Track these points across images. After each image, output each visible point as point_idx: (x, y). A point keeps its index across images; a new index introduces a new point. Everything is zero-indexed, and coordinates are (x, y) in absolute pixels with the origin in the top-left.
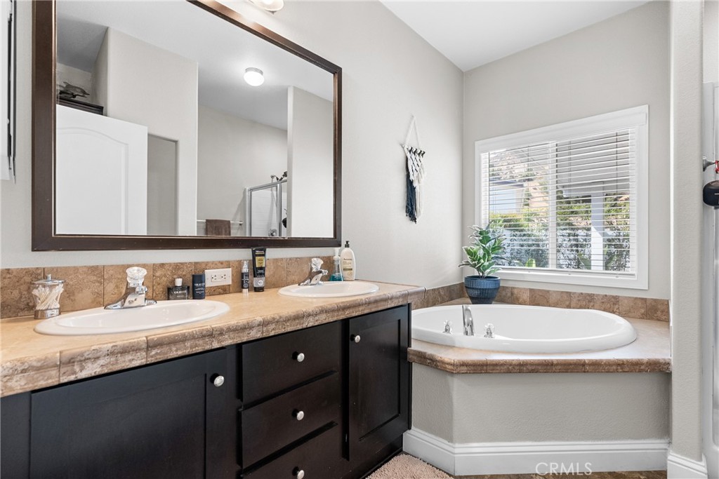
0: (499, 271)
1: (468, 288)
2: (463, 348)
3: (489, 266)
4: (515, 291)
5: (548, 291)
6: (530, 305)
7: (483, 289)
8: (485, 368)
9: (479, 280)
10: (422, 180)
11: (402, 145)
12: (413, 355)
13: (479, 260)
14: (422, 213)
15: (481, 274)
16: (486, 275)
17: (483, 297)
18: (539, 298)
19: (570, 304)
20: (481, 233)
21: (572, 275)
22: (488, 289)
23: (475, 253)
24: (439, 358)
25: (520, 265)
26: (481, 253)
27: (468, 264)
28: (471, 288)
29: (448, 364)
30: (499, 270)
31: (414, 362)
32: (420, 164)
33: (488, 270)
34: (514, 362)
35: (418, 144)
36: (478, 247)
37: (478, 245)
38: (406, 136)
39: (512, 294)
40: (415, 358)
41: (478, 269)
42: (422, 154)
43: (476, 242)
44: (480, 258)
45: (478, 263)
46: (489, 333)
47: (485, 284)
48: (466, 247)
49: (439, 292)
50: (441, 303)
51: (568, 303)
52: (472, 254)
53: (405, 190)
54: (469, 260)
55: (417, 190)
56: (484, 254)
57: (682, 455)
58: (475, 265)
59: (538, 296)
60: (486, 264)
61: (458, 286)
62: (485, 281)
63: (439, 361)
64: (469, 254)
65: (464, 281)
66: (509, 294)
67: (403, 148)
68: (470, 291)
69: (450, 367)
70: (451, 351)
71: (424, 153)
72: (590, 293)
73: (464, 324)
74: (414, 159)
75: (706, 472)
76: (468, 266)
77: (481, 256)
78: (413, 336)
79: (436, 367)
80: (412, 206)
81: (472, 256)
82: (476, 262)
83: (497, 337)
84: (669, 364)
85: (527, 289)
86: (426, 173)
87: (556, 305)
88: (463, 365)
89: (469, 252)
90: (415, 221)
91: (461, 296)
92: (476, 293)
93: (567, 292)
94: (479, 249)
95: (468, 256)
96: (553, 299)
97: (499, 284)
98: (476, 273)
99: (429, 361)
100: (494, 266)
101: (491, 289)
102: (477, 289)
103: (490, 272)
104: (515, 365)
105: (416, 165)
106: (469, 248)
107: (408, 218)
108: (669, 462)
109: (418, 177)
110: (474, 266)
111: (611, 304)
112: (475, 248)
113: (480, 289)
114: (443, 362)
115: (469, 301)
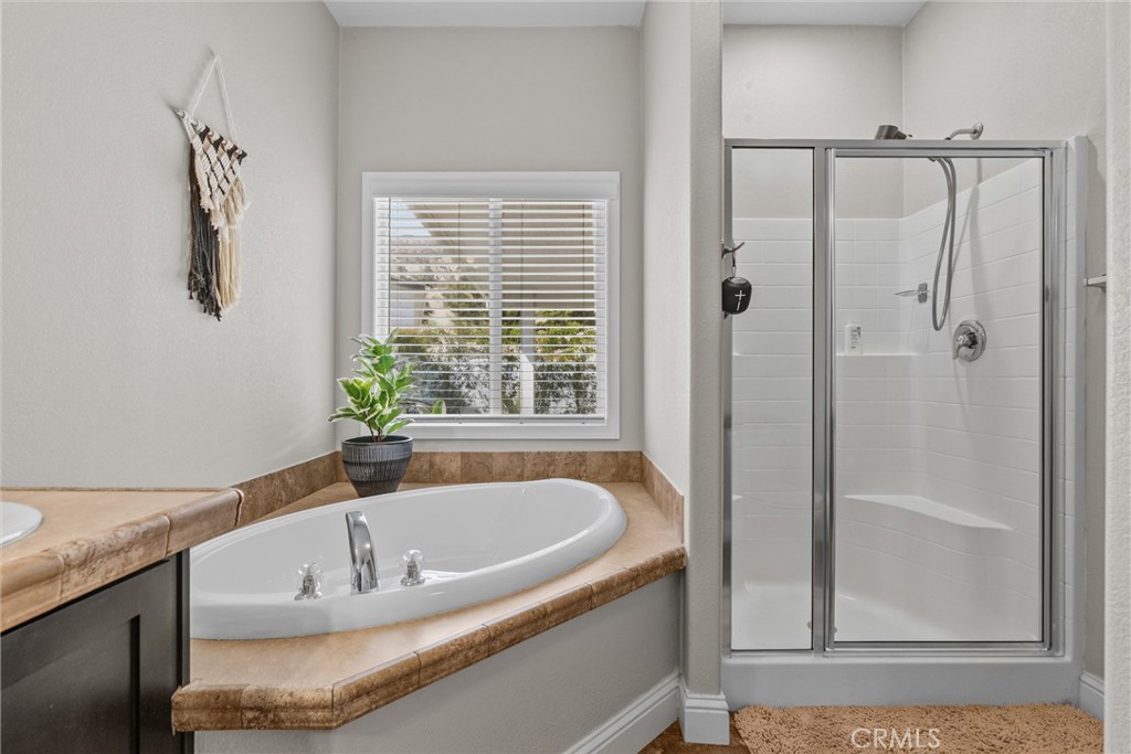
0: (410, 425)
1: (351, 464)
2: (354, 631)
3: (391, 417)
4: (437, 460)
5: (490, 455)
6: (462, 482)
7: (381, 463)
8: (415, 678)
9: (372, 446)
10: (238, 218)
11: (174, 110)
12: (196, 708)
13: (372, 406)
14: (237, 295)
15: (376, 433)
16: (385, 433)
17: (379, 480)
18: (476, 469)
19: (522, 472)
20: (376, 351)
21: (525, 425)
22: (391, 462)
23: (365, 391)
24: (287, 698)
25: (425, 412)
26: (376, 391)
27: (348, 414)
28: (356, 464)
29: (314, 707)
30: (409, 422)
31: (198, 729)
32: (232, 178)
33: (390, 424)
34: (477, 639)
35: (227, 127)
36: (371, 379)
37: (368, 375)
38: (191, 91)
39: (432, 465)
40: (203, 716)
41: (371, 424)
42: (237, 154)
43: (364, 369)
44: (374, 402)
45: (370, 412)
46: (412, 572)
47: (386, 453)
48: (345, 379)
49: (283, 481)
50: (288, 503)
51: (519, 471)
52: (358, 393)
53: (188, 231)
54: (353, 406)
55: (224, 237)
56: (383, 393)
57: (700, 693)
58: (364, 416)
59: (474, 465)
60: (387, 411)
61: (327, 461)
62: (385, 447)
63: (284, 708)
64: (351, 393)
65: (339, 449)
66: (426, 466)
67: (180, 119)
68: (354, 471)
69: (320, 714)
70: (320, 653)
71: (244, 155)
72: (550, 450)
73: (354, 561)
74: (213, 159)
75: (727, 707)
76: (350, 419)
77: (377, 398)
78: (196, 630)
79: (277, 724)
80: (206, 274)
81: (357, 397)
82: (367, 410)
83: (430, 577)
84: (683, 555)
85: (457, 454)
86: (248, 204)
87: (502, 477)
88: (358, 696)
89: (352, 390)
90: (218, 316)
91: (332, 479)
92: (367, 472)
93: (518, 453)
94: (373, 383)
95: (349, 399)
96: (498, 466)
97: (410, 450)
98: (365, 431)
99: (250, 715)
100: (402, 416)
101: (396, 461)
102: (368, 464)
103: (393, 428)
104: (480, 644)
105: (221, 176)
106: (351, 381)
107: (195, 303)
108: (687, 710)
109: (226, 205)
110: (362, 417)
111: (577, 466)
112: (364, 381)
113: (375, 464)
114: (298, 707)
115: (351, 488)
